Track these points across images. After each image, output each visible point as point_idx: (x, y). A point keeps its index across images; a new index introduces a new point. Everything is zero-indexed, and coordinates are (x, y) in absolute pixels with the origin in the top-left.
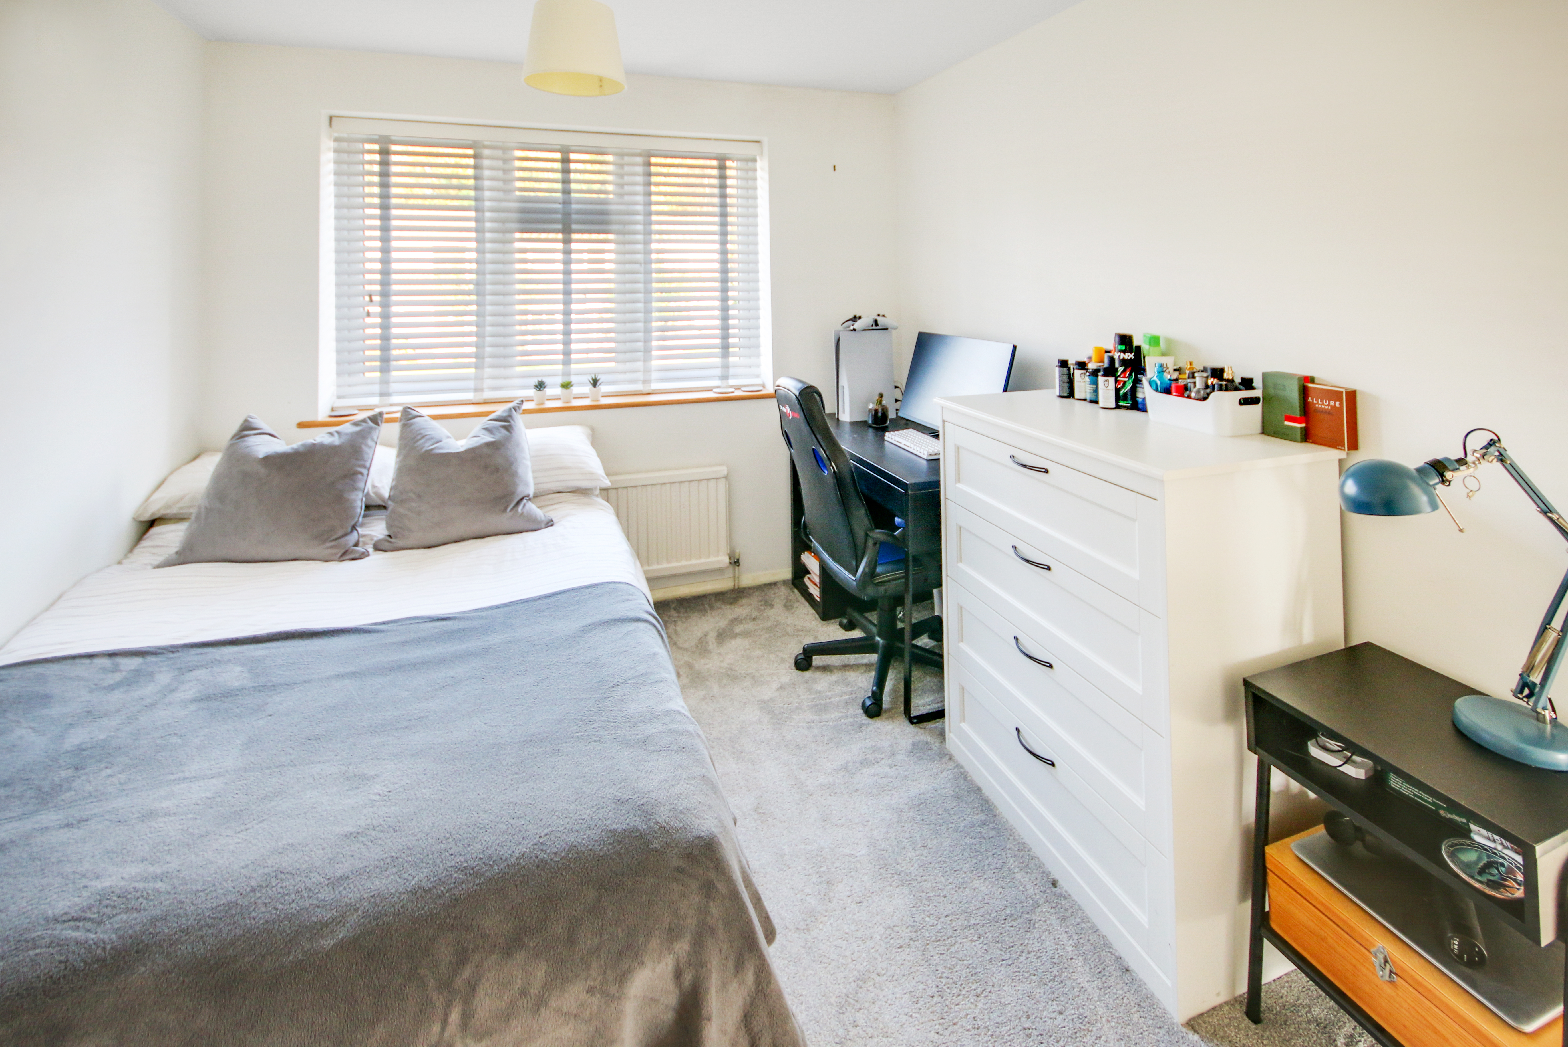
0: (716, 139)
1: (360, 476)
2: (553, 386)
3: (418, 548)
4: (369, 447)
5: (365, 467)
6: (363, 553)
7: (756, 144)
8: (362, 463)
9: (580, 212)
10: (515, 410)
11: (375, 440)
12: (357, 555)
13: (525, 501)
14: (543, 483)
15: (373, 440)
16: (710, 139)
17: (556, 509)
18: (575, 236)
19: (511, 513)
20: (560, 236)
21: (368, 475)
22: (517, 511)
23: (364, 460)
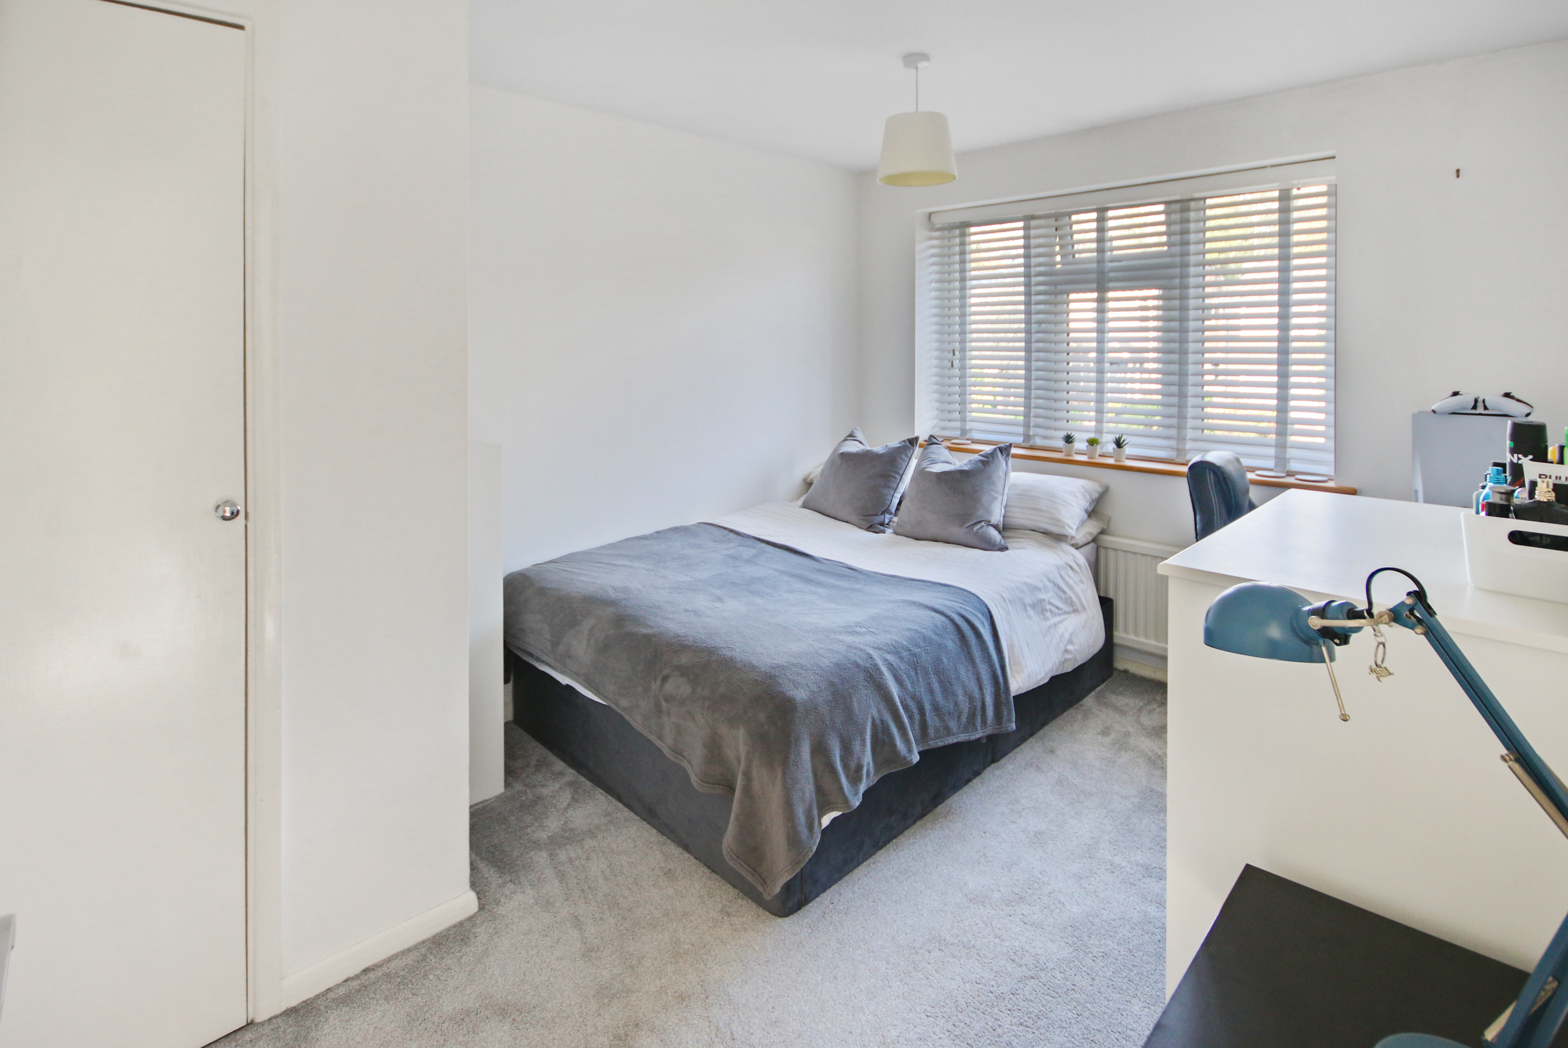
0: (1272, 166)
1: (893, 479)
2: (1081, 441)
3: (910, 537)
4: (904, 460)
5: (898, 474)
6: (882, 530)
7: (1332, 160)
8: (897, 470)
9: (1114, 270)
10: (1001, 452)
11: (910, 456)
12: (878, 531)
13: (983, 524)
14: (1018, 518)
15: (906, 455)
16: (1265, 167)
17: (1018, 542)
18: (1111, 294)
19: (966, 530)
20: (1095, 295)
21: (900, 479)
22: (973, 529)
23: (897, 468)
